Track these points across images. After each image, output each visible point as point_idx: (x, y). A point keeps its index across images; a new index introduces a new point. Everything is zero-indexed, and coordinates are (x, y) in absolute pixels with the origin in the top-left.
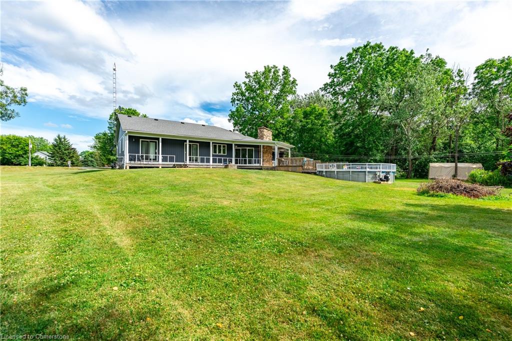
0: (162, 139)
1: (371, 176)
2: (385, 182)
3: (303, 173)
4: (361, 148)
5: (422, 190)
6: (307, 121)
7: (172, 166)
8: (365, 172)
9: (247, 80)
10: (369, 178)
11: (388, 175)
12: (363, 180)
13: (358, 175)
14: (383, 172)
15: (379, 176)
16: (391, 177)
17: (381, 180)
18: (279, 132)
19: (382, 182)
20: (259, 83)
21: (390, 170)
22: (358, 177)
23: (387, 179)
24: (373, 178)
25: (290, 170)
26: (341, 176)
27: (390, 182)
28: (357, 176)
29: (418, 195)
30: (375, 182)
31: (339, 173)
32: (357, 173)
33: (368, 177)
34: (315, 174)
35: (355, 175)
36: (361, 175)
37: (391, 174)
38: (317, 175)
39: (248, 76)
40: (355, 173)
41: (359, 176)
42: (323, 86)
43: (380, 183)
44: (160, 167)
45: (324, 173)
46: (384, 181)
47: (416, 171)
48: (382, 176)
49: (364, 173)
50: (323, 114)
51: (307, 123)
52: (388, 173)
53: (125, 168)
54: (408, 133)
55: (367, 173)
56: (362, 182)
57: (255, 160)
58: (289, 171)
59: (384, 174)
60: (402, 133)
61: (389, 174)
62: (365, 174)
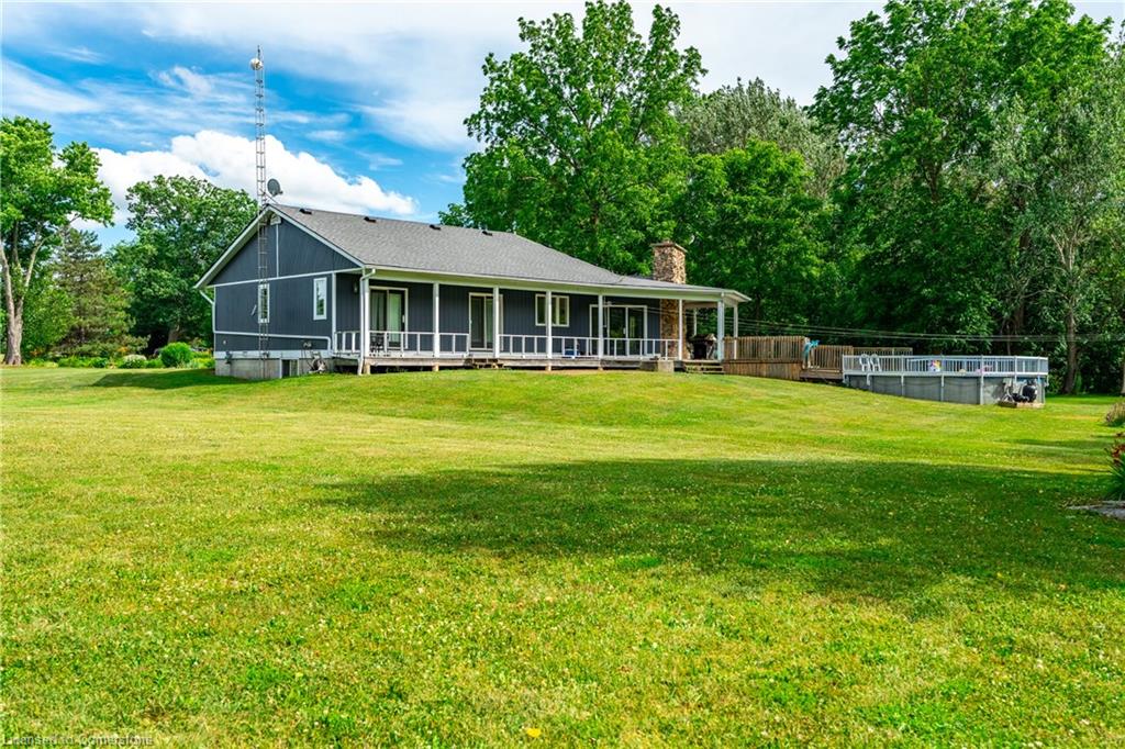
0: (441, 286)
1: (991, 388)
2: (1027, 404)
3: (803, 380)
4: (936, 301)
5: (1116, 417)
6: (745, 198)
7: (461, 364)
8: (978, 378)
9: (525, 47)
10: (987, 393)
11: (1033, 387)
12: (975, 400)
13: (961, 386)
14: (1020, 379)
15: (1011, 388)
16: (1038, 388)
17: (1017, 398)
18: (647, 233)
19: (1019, 404)
20: (567, 59)
21: (1036, 373)
22: (960, 393)
23: (1029, 394)
24: (995, 394)
25: (765, 373)
26: (916, 389)
27: (1037, 404)
28: (957, 389)
29: (1109, 426)
30: (1001, 404)
31: (912, 382)
32: (956, 382)
33: (984, 392)
34: (838, 382)
35: (954, 388)
36: (969, 387)
37: (1038, 382)
38: (844, 386)
39: (529, 31)
40: (952, 382)
41: (964, 389)
42: (814, 102)
43: (1015, 406)
44: (437, 369)
45: (868, 382)
46: (1024, 401)
47: (1086, 371)
48: (1018, 387)
49: (973, 382)
50: (791, 175)
51: (743, 204)
52: (1031, 380)
53: (360, 371)
54: (1067, 259)
55: (982, 382)
56: (972, 403)
57: (650, 343)
58: (760, 376)
59: (1024, 383)
60: (1053, 261)
61: (1033, 383)
62: (979, 384)
